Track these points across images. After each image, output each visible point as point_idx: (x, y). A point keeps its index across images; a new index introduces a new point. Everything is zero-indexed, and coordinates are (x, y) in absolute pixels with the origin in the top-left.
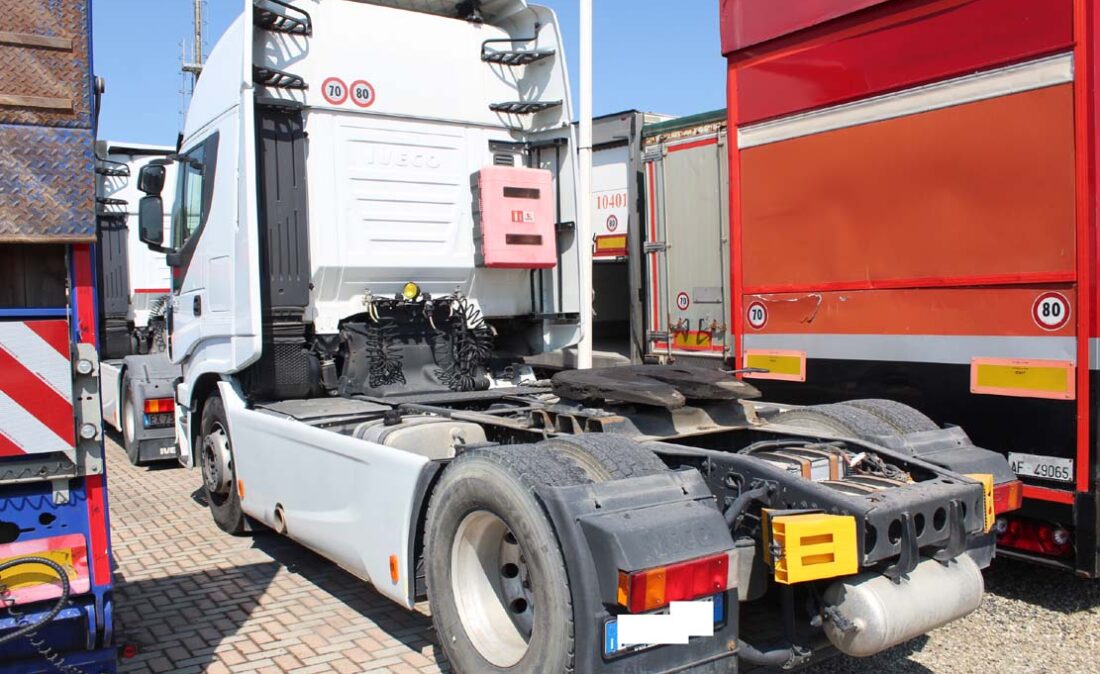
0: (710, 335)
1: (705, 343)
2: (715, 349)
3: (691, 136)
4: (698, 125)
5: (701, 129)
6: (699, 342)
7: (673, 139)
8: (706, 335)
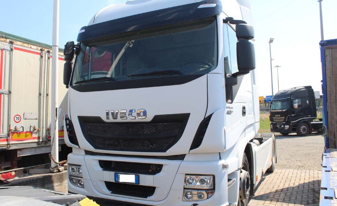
0: (31, 133)
1: (29, 136)
2: (34, 138)
3: (27, 47)
4: (31, 44)
5: (32, 46)
6: (26, 136)
7: (17, 45)
8: (29, 133)
